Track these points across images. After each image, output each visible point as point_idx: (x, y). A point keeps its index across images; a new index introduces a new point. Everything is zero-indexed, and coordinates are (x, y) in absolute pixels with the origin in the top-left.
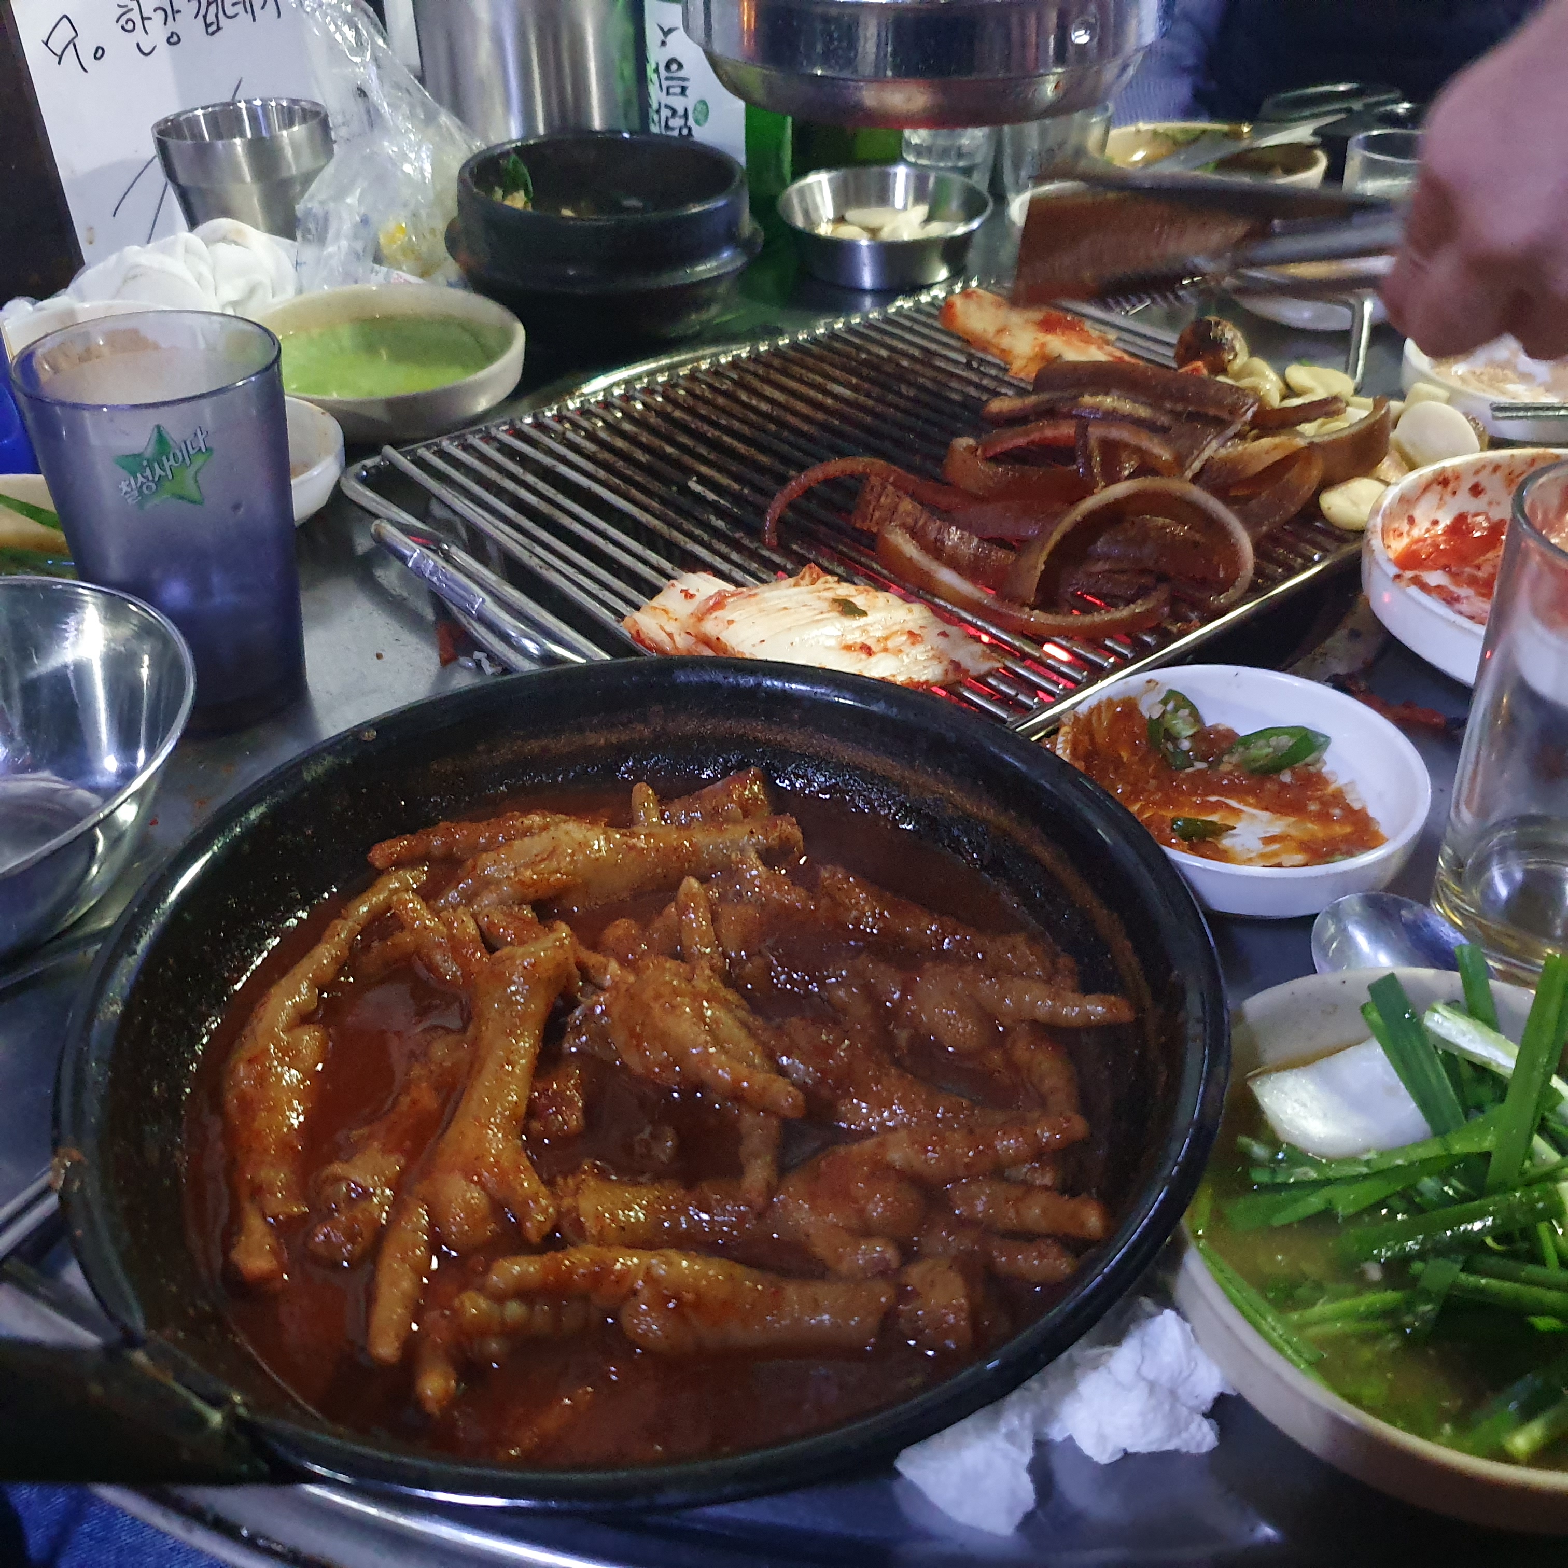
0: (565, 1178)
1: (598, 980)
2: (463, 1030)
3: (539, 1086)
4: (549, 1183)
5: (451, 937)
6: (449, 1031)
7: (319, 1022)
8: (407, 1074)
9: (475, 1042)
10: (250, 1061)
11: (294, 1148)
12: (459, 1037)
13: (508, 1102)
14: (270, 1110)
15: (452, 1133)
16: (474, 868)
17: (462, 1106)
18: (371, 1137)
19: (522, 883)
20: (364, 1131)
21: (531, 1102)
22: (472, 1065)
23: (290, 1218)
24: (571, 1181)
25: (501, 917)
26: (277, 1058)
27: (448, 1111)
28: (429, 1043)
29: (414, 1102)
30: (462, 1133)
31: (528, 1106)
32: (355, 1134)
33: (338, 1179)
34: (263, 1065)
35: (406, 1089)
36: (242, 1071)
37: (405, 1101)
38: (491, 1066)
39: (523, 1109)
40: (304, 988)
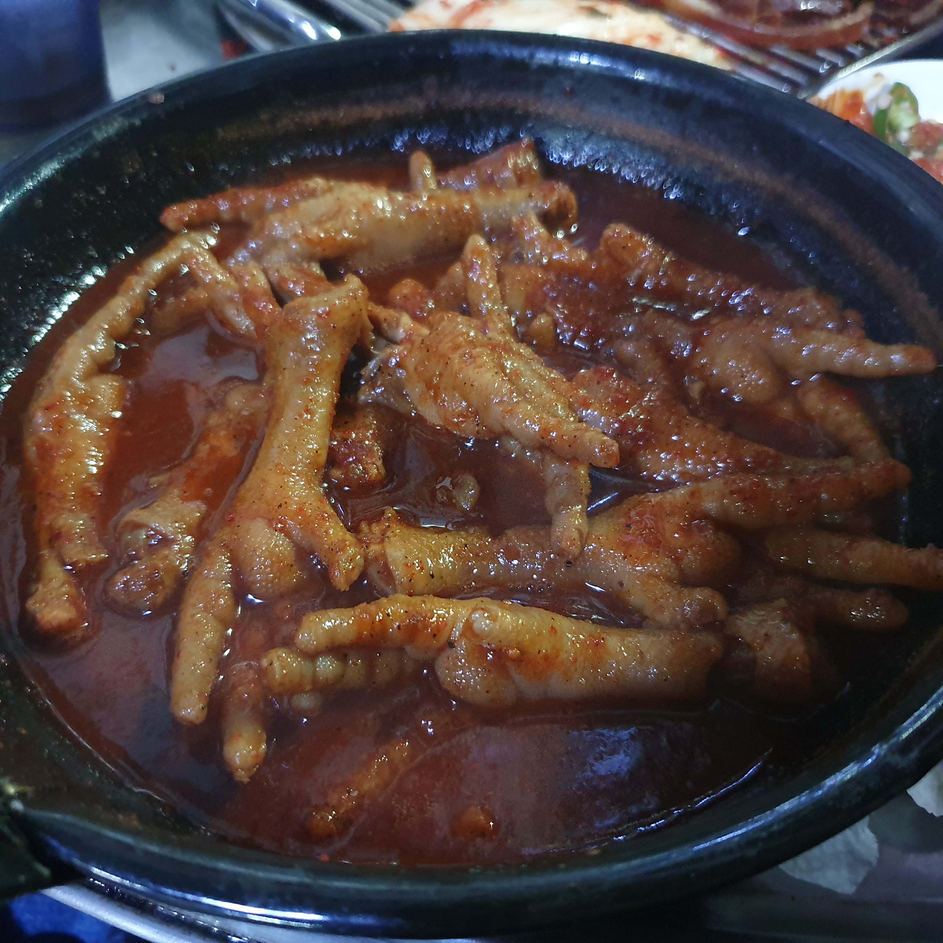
0: (370, 525)
1: (390, 333)
2: (259, 381)
3: (338, 435)
4: (354, 529)
5: (243, 291)
6: (244, 381)
7: (116, 373)
8: (205, 423)
9: (272, 392)
10: (47, 408)
11: (92, 495)
12: (253, 388)
13: (309, 450)
14: (69, 456)
15: (253, 480)
16: (262, 229)
17: (261, 454)
18: (170, 483)
19: (309, 240)
20: (162, 478)
21: (331, 449)
22: (269, 412)
23: (89, 565)
24: (376, 529)
25: (291, 272)
26: (75, 406)
27: (248, 459)
28: (226, 393)
29: (213, 449)
30: (263, 480)
31: (329, 455)
32: (155, 481)
33: (138, 526)
34: (61, 413)
35: (203, 438)
36: (40, 418)
37: (204, 449)
38: (290, 414)
39: (323, 458)
40: (100, 339)
